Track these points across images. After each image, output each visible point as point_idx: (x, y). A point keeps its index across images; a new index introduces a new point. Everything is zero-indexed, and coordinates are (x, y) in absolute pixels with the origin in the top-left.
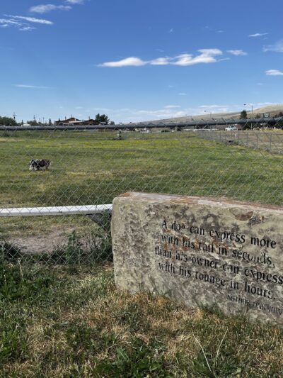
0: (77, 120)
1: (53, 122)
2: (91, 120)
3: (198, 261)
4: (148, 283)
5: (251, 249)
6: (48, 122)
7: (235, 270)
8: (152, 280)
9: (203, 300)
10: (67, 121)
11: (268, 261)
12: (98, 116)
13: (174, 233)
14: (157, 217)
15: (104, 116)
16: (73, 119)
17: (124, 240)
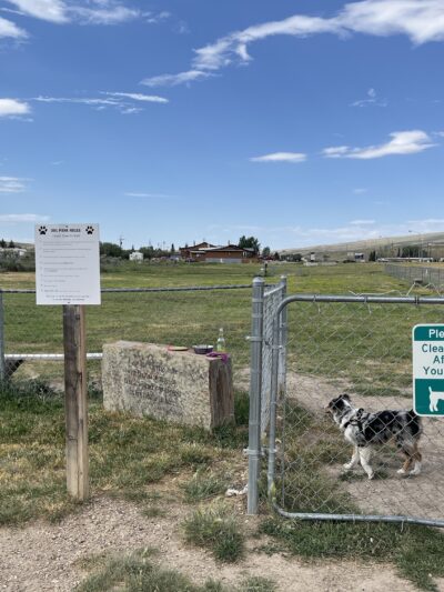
0: (211, 246)
1: (177, 249)
2: (231, 246)
3: (145, 386)
4: (121, 404)
5: (167, 375)
6: (169, 250)
7: (161, 389)
8: (123, 401)
9: (147, 412)
10: (196, 247)
11: (174, 382)
12: (243, 240)
13: (133, 368)
14: (125, 357)
15: (252, 239)
16: (205, 244)
17: (109, 374)
